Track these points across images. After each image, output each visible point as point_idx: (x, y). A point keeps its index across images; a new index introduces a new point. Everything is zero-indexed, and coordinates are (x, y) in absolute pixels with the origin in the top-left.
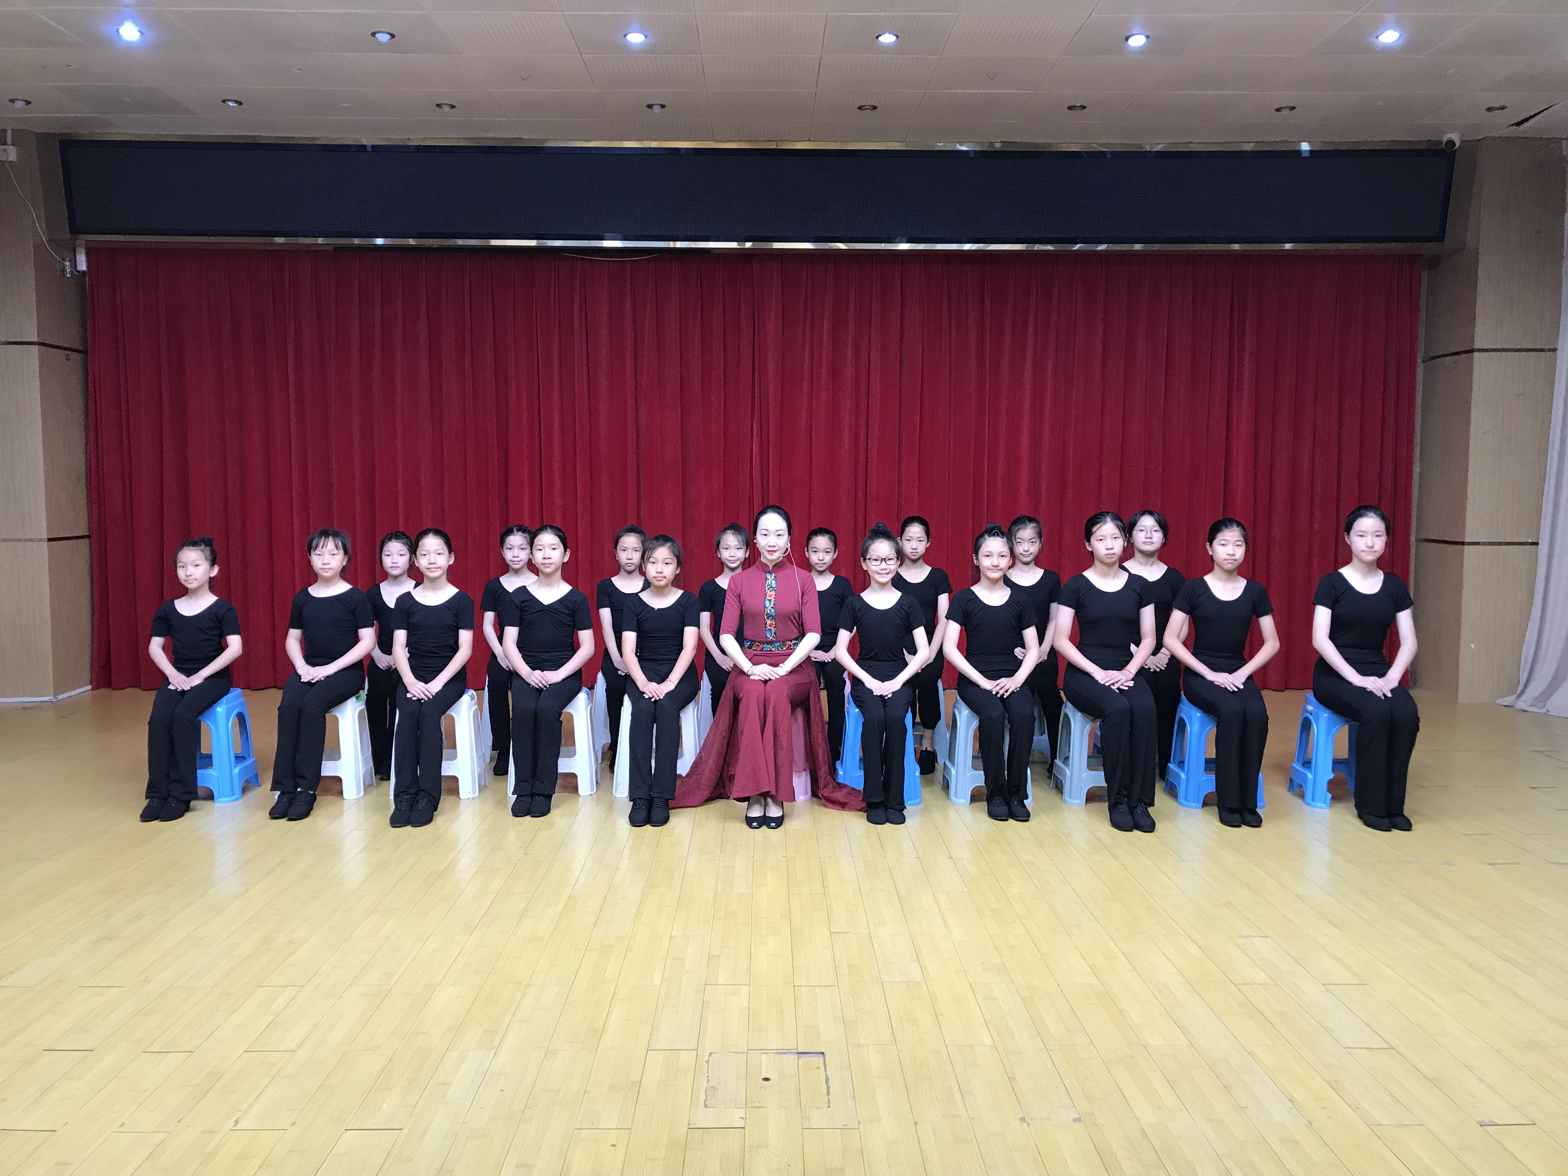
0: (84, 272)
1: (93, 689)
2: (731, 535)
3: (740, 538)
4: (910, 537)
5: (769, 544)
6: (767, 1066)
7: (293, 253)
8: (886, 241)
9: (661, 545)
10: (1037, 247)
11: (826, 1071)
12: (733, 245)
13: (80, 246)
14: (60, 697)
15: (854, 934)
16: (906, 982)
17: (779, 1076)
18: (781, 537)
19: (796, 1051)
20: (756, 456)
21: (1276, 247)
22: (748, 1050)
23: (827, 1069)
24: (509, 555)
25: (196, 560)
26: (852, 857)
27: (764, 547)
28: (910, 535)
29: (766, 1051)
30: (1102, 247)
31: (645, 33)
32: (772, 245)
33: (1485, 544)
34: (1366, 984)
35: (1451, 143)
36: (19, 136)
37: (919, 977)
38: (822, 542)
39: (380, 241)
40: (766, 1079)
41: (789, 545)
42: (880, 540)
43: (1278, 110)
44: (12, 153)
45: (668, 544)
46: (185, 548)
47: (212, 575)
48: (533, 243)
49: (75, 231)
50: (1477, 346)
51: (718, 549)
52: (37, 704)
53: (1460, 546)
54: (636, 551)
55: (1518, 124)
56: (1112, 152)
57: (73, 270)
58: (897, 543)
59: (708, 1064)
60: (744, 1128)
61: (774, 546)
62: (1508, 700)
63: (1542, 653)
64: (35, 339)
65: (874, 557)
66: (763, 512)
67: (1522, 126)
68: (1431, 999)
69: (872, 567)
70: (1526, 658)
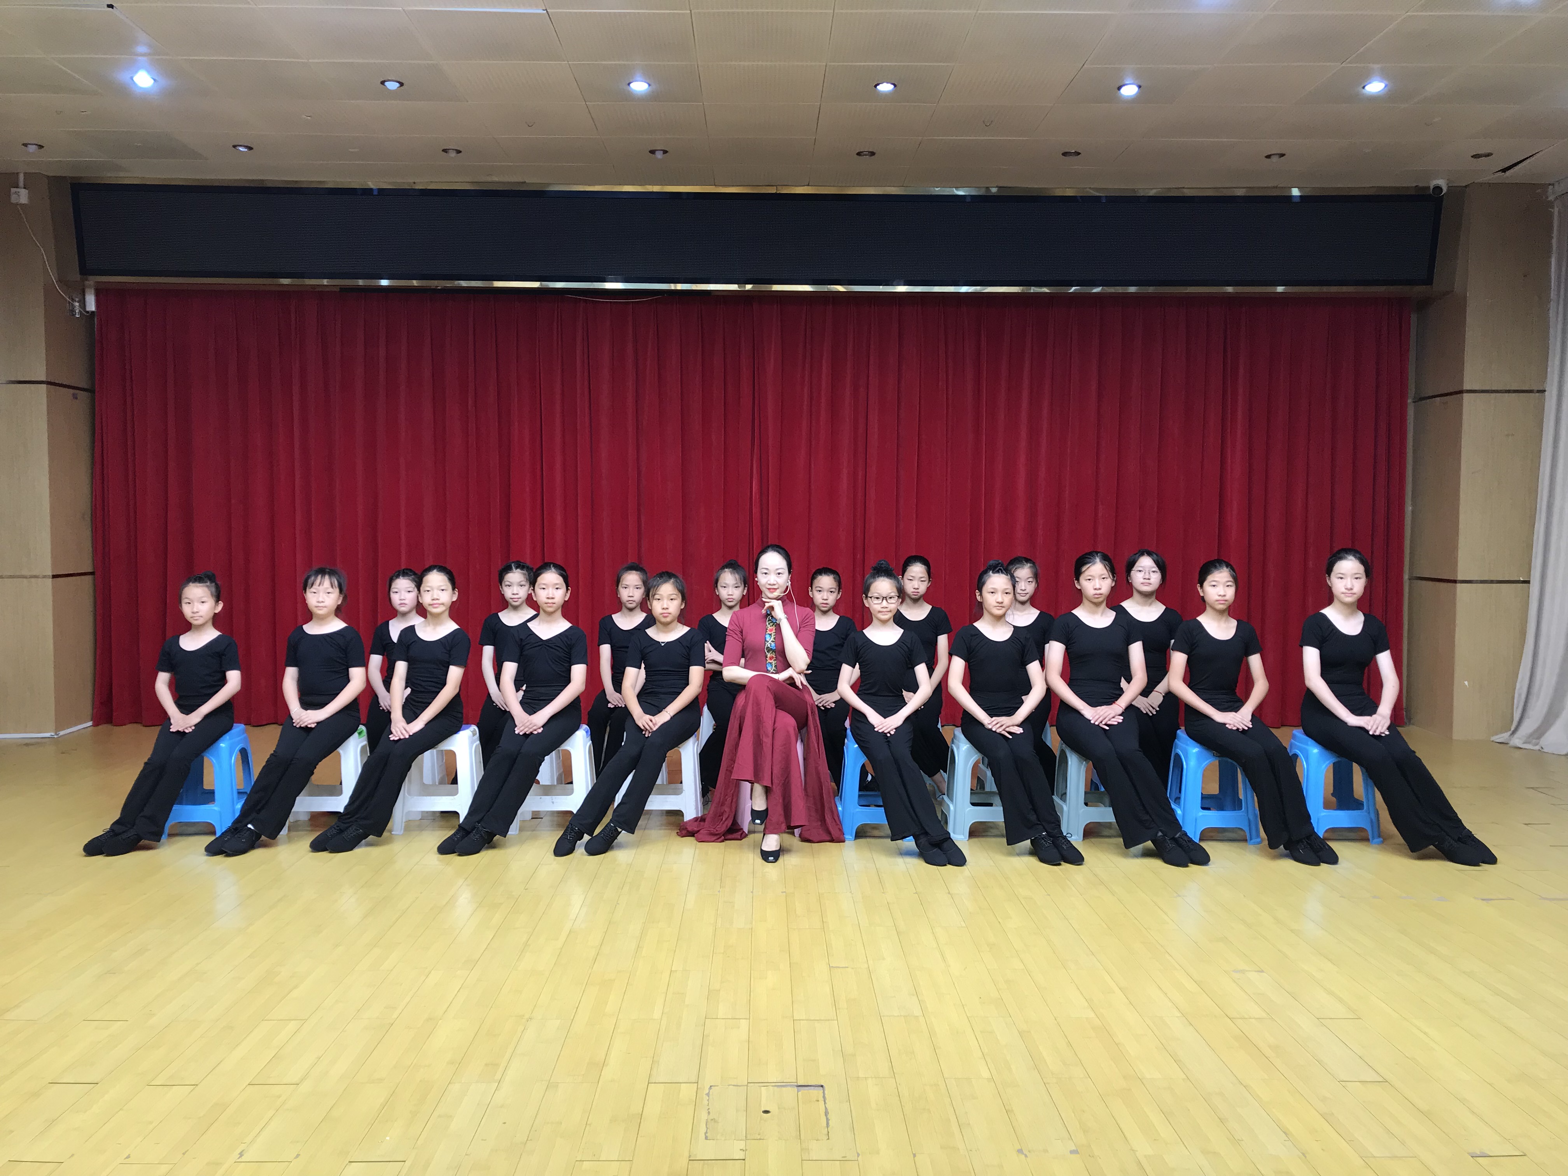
0: (93, 312)
1: (93, 726)
2: (729, 574)
3: (737, 576)
4: (912, 577)
5: (769, 582)
6: (767, 1098)
7: (301, 294)
8: (884, 284)
9: (665, 582)
10: (1033, 290)
11: (825, 1103)
12: (734, 287)
13: (90, 287)
14: (62, 733)
15: (853, 968)
16: (904, 1016)
17: (779, 1108)
18: (781, 575)
19: (796, 1084)
20: (755, 494)
21: (1270, 289)
22: (748, 1083)
23: (826, 1101)
24: (508, 593)
25: (203, 597)
26: (851, 892)
27: (764, 585)
28: (913, 574)
29: (765, 1084)
30: (1097, 290)
31: (648, 81)
32: (771, 288)
33: (1477, 582)
34: (1360, 1019)
35: (1438, 189)
36: (32, 180)
37: (917, 1012)
38: (826, 581)
39: (384, 283)
40: (766, 1112)
41: (790, 583)
42: (881, 579)
43: (1268, 157)
44: (22, 196)
45: (672, 580)
46: (191, 584)
47: (217, 612)
48: (536, 285)
49: (85, 271)
50: (1466, 387)
51: (717, 586)
52: (39, 740)
53: (1454, 584)
54: (637, 588)
55: (1504, 170)
56: (1106, 196)
57: (81, 310)
58: (898, 582)
59: (709, 1097)
60: (744, 1160)
61: (774, 585)
62: (1503, 737)
63: (1535, 690)
64: (43, 378)
65: (876, 595)
66: (763, 551)
67: (1508, 173)
68: (1425, 1033)
69: (875, 605)
70: (1520, 695)
